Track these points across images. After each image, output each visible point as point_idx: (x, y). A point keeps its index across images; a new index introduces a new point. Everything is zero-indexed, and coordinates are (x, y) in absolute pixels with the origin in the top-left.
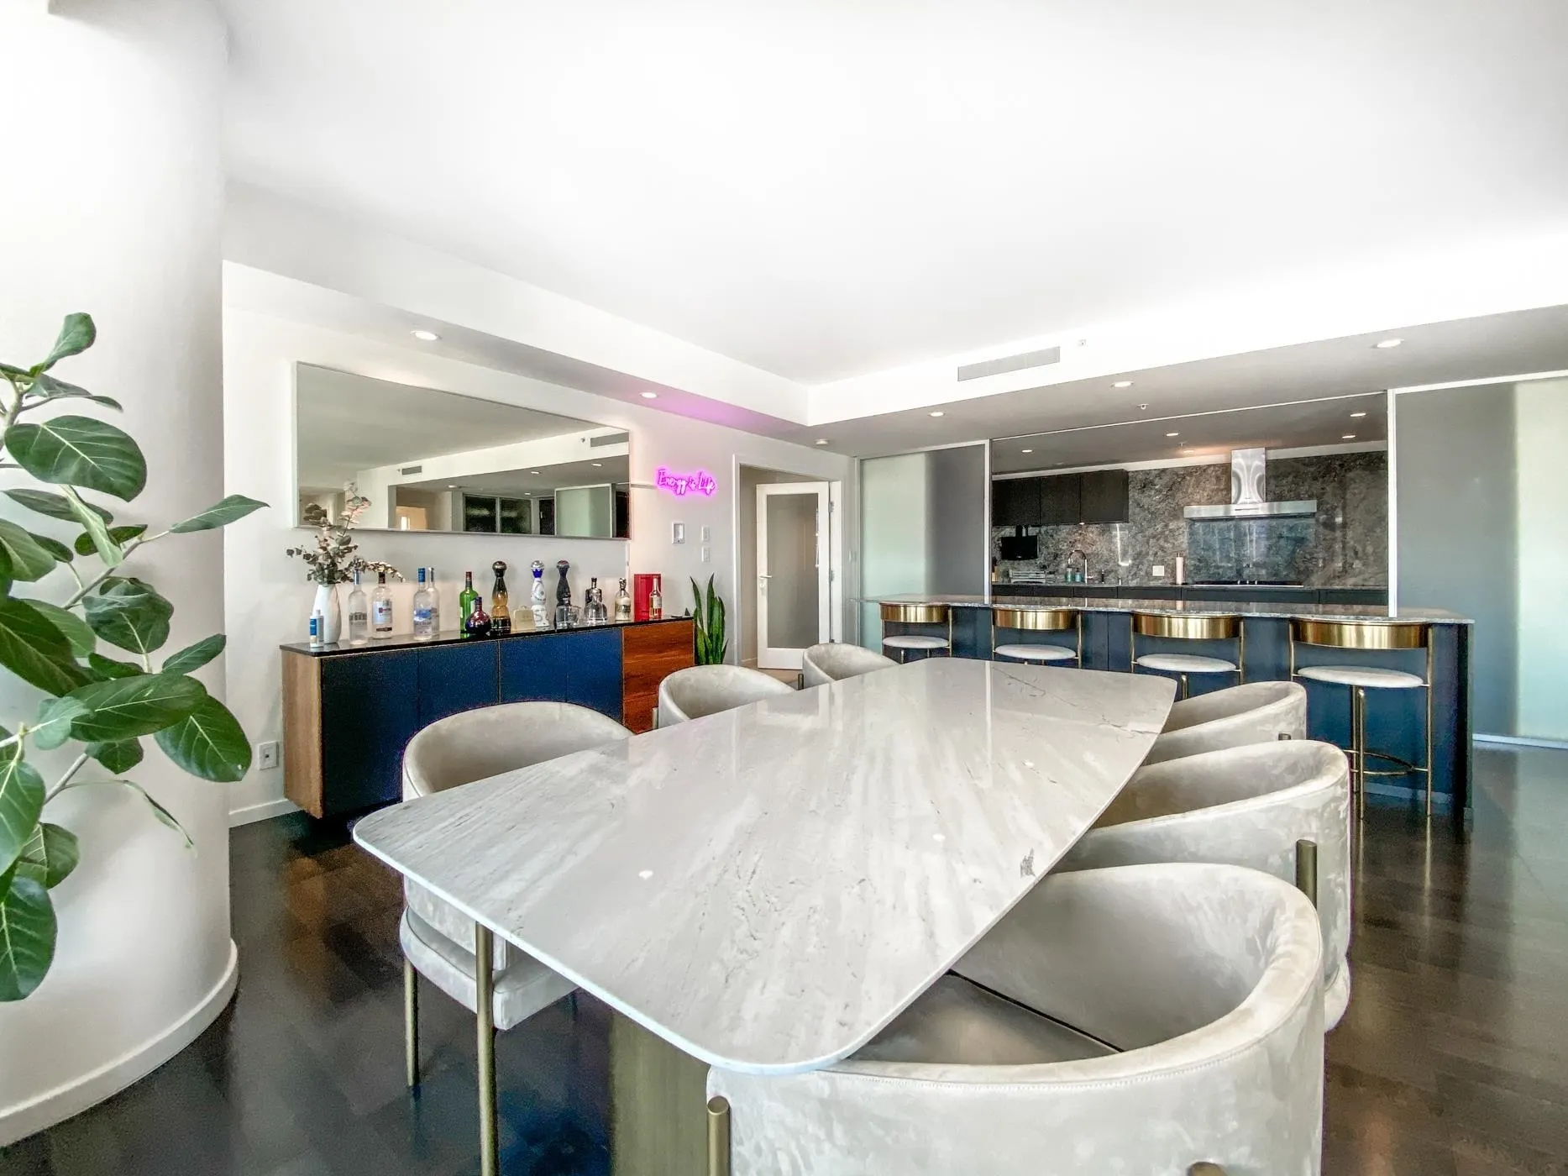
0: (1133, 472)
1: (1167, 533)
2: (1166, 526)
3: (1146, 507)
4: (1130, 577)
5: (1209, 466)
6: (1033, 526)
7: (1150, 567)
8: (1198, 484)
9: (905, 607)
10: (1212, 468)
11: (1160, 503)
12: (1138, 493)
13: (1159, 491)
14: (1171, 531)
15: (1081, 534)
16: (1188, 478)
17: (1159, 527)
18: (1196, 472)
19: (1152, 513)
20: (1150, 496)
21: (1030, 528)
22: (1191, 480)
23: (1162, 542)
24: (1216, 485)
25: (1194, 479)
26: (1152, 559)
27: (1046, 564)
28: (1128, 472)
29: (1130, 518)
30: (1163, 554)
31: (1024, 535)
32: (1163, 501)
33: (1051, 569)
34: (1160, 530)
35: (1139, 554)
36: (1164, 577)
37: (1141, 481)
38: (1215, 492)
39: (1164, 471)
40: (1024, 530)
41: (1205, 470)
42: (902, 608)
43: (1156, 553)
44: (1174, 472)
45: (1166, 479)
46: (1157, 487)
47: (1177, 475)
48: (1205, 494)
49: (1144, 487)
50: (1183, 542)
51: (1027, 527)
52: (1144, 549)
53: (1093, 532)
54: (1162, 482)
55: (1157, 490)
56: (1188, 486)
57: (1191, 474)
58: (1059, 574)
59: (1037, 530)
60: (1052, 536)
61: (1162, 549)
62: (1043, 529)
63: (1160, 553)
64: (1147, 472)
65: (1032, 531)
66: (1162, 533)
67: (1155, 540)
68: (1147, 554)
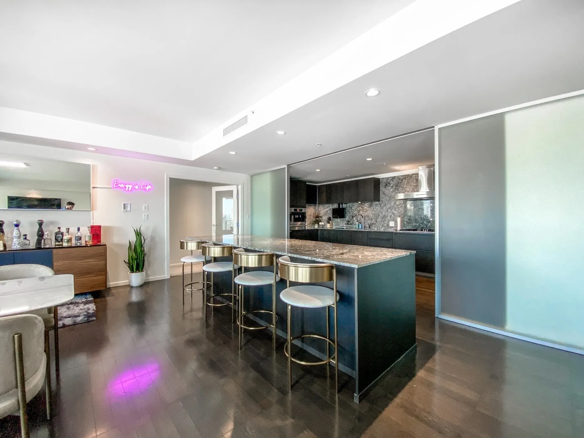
0: (382, 178)
1: (395, 206)
2: (395, 203)
3: (387, 194)
4: (381, 227)
5: (413, 174)
6: (344, 204)
7: (388, 222)
8: (408, 183)
9: (187, 243)
10: (414, 175)
11: (392, 192)
12: (384, 188)
13: (392, 187)
14: (397, 205)
15: (362, 207)
16: (404, 180)
17: (392, 204)
18: (407, 178)
19: (389, 197)
20: (388, 189)
21: (343, 205)
22: (405, 181)
23: (393, 211)
24: (416, 183)
25: (406, 181)
26: (389, 218)
27: (349, 220)
28: (379, 179)
29: (381, 200)
30: (394, 216)
31: (341, 207)
32: (394, 192)
33: (351, 223)
34: (392, 205)
35: (384, 216)
36: (394, 227)
37: (385, 183)
38: (415, 187)
39: (394, 177)
40: (341, 205)
41: (411, 177)
42: (185, 243)
43: (391, 216)
44: (398, 178)
45: (395, 181)
46: (391, 185)
47: (399, 179)
48: (411, 188)
49: (386, 185)
50: (402, 211)
51: (342, 204)
52: (386, 214)
53: (366, 206)
54: (393, 183)
55: (391, 186)
56: (404, 184)
57: (405, 179)
58: (354, 225)
59: (346, 205)
60: (351, 208)
61: (393, 213)
62: (348, 205)
63: (393, 216)
64: (388, 179)
65: (344, 206)
66: (393, 206)
67: (390, 210)
68: (387, 216)
